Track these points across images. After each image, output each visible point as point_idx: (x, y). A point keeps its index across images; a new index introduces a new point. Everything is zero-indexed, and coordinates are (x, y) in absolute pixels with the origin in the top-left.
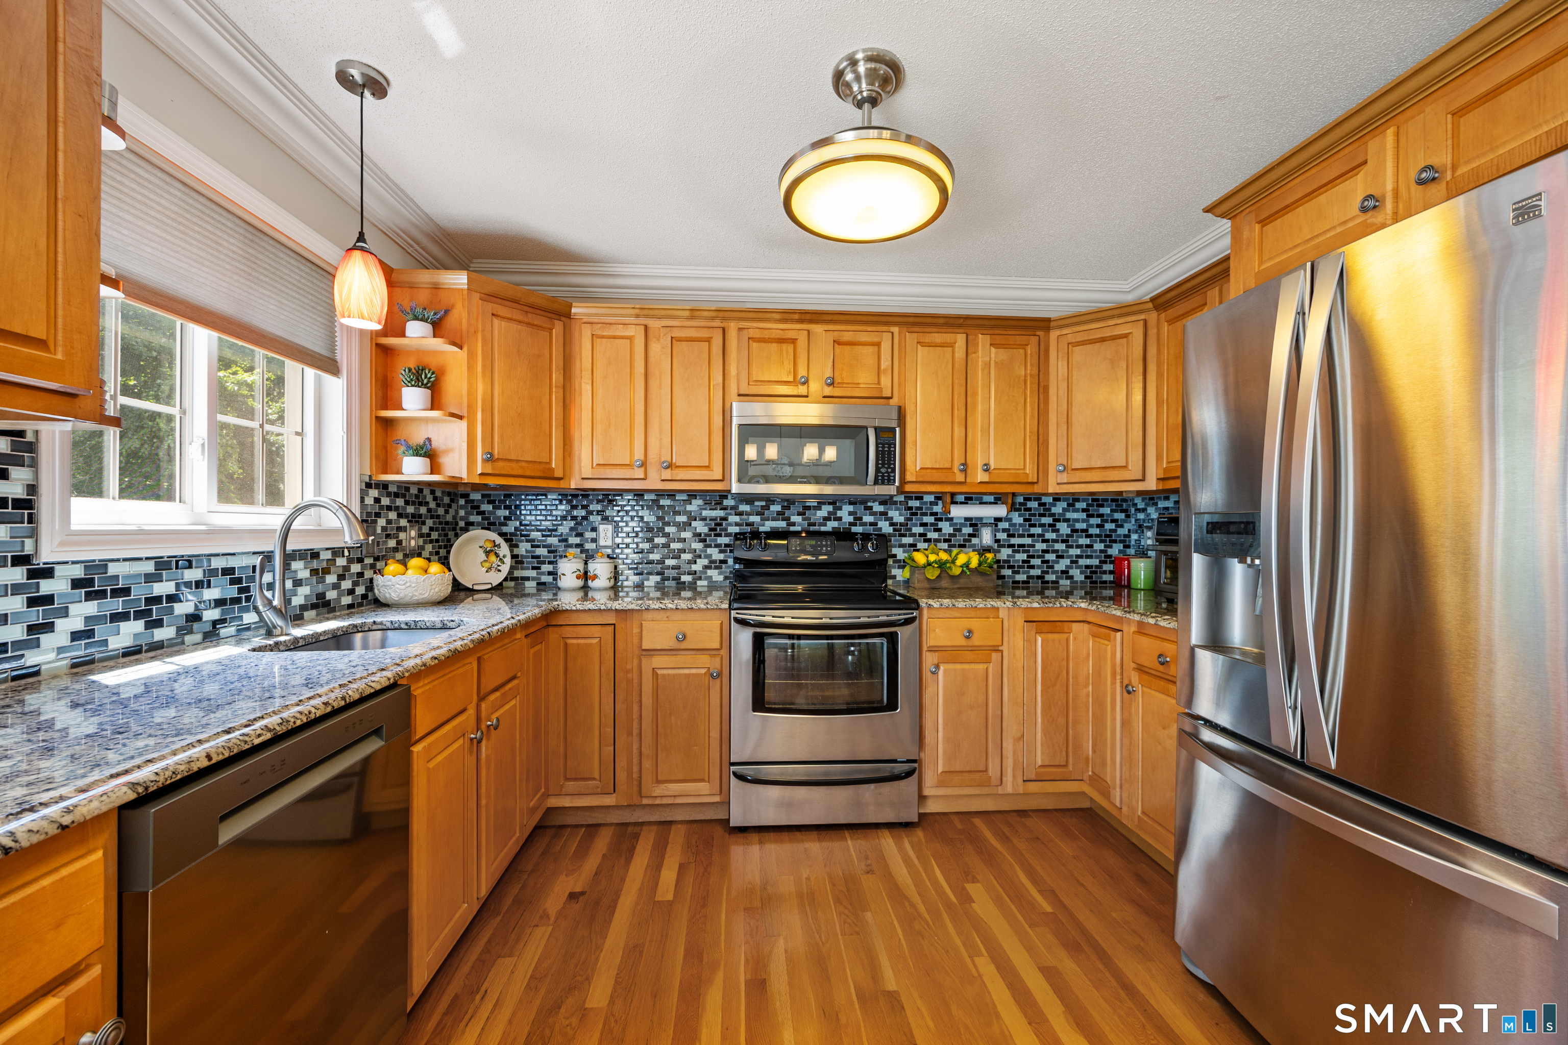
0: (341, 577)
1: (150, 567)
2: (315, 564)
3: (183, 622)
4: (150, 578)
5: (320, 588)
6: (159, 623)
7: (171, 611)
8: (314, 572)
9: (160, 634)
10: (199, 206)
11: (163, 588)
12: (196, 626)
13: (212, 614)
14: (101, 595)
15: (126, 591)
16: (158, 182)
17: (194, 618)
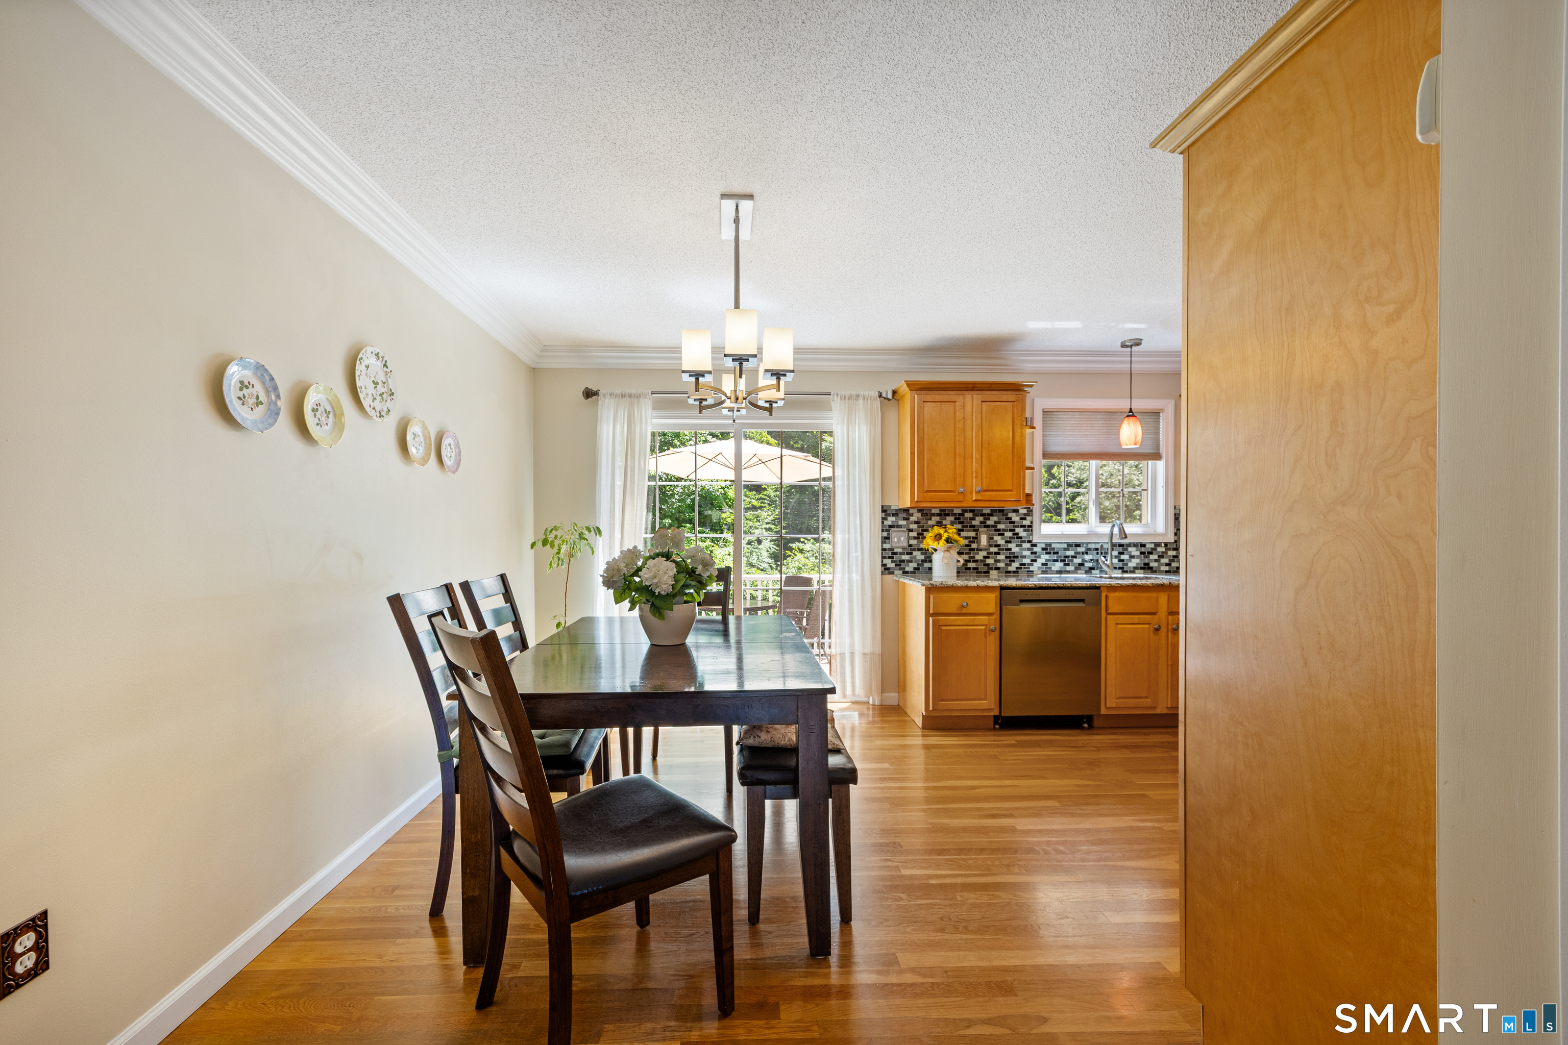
0: (1161, 557)
1: (1065, 546)
2: (1143, 549)
3: (1087, 569)
4: (1065, 549)
5: (1146, 561)
6: (1068, 565)
7: (1072, 561)
8: (1142, 553)
9: (1068, 568)
10: (1086, 417)
11: (1070, 553)
12: (1082, 567)
13: (1088, 565)
14: (1050, 553)
15: (1057, 553)
16: (1070, 417)
17: (1081, 565)
